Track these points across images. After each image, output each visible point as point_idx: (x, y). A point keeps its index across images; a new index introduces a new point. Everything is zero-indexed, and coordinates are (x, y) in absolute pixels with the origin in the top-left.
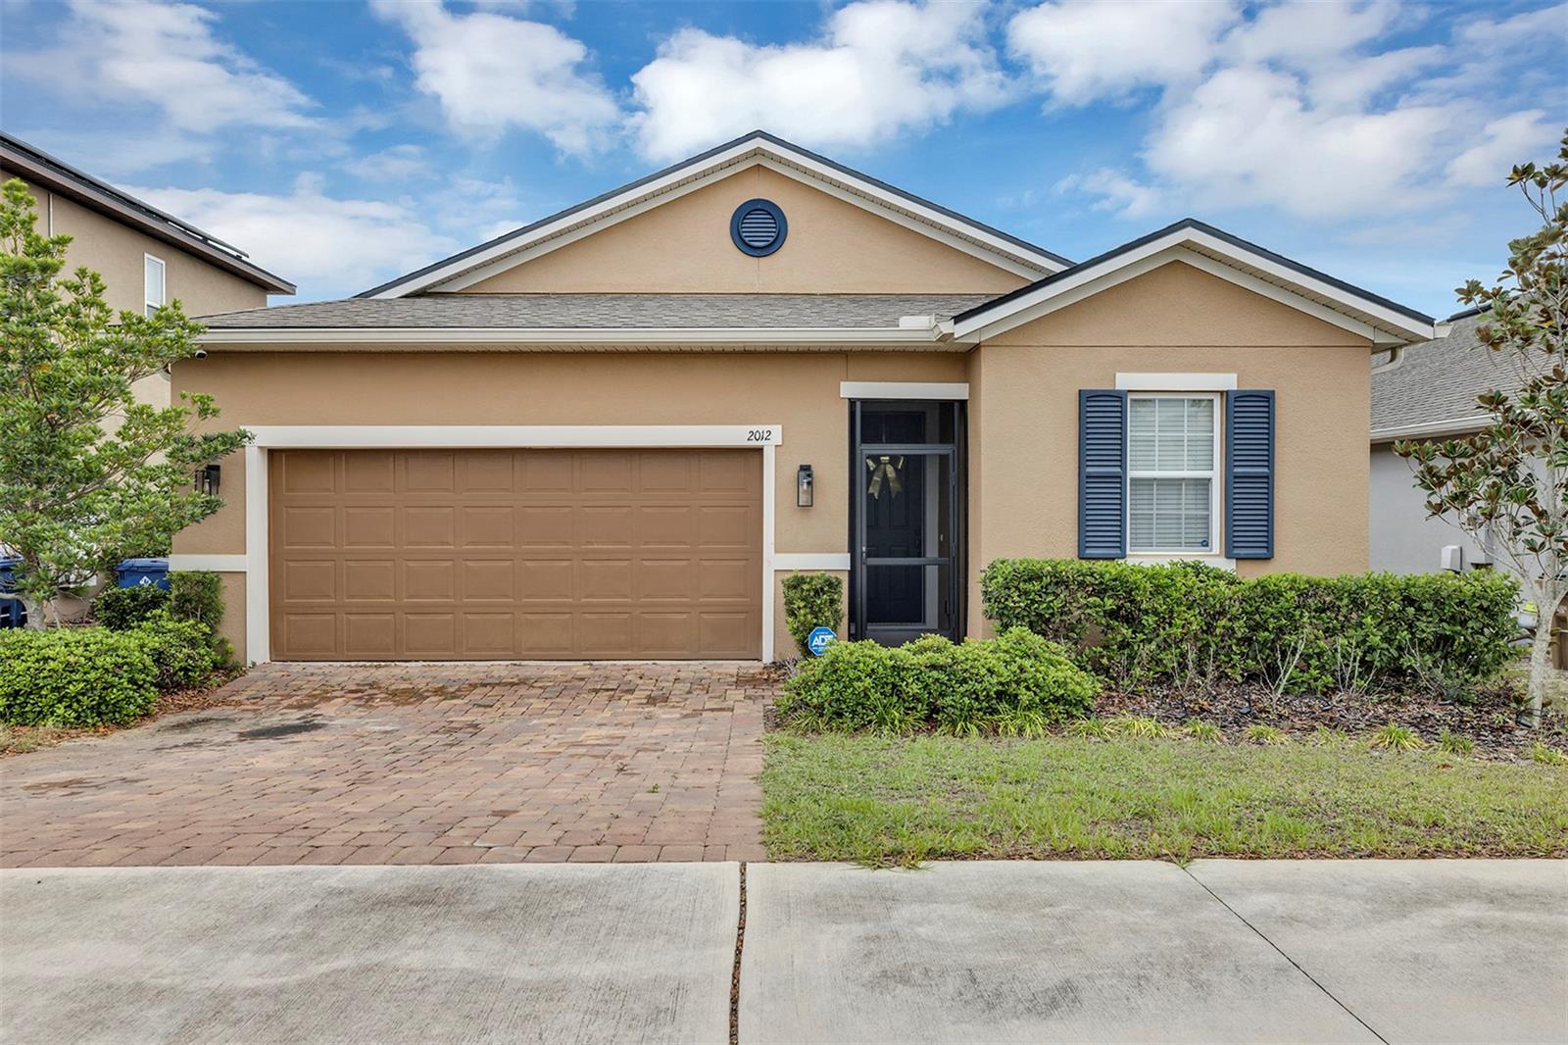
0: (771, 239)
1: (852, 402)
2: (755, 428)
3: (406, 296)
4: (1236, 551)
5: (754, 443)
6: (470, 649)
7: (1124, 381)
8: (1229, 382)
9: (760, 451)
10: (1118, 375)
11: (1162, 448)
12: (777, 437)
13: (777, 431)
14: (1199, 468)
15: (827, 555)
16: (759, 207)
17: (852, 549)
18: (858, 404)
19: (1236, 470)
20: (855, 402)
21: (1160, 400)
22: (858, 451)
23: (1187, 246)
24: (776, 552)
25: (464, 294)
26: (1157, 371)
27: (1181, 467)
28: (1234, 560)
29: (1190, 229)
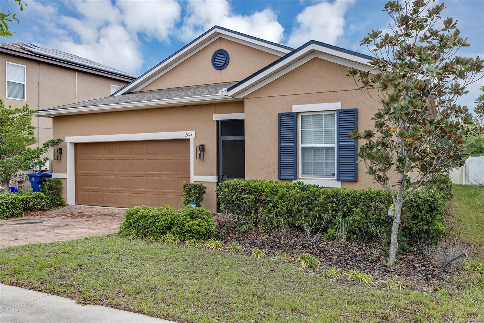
0: (223, 63)
1: (218, 122)
2: (187, 132)
3: (122, 94)
4: (341, 178)
5: (187, 137)
6: (120, 204)
7: (296, 108)
8: (338, 106)
9: (189, 140)
10: (293, 106)
11: (314, 135)
12: (194, 136)
13: (194, 132)
14: (327, 143)
15: (210, 176)
16: (220, 52)
17: (218, 174)
18: (220, 122)
19: (340, 143)
20: (219, 121)
21: (313, 115)
22: (220, 139)
23: (313, 52)
24: (194, 175)
25: (139, 92)
26: (309, 103)
27: (322, 143)
28: (341, 182)
29: (313, 44)
